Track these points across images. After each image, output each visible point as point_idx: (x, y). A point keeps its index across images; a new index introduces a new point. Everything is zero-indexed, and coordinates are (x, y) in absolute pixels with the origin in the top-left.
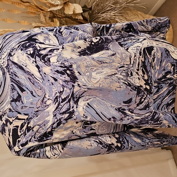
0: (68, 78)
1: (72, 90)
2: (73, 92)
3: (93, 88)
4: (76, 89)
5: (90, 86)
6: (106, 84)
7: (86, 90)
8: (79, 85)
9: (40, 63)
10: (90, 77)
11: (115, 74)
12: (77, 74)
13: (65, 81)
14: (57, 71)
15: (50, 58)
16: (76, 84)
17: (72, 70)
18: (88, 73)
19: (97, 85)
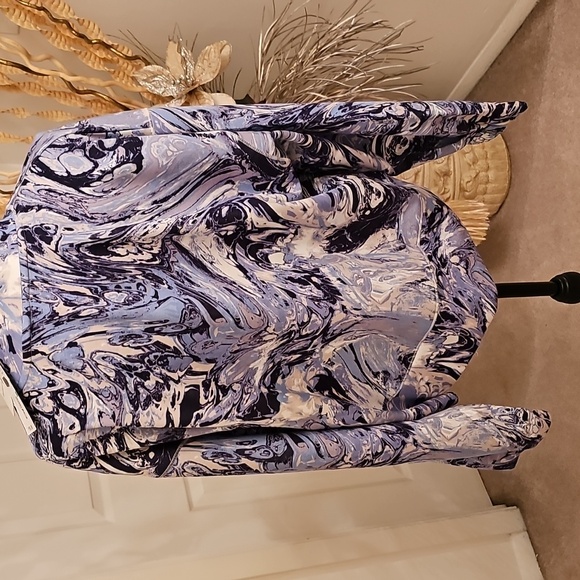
0: (317, 293)
1: (327, 321)
2: (329, 324)
3: (376, 314)
4: (339, 316)
5: (369, 310)
6: (406, 305)
7: (360, 319)
8: (343, 307)
9: (247, 262)
10: (366, 287)
11: (423, 280)
12: (336, 284)
13: (313, 299)
14: (291, 279)
15: (267, 255)
16: (337, 306)
17: (322, 276)
18: (362, 281)
19: (385, 308)
